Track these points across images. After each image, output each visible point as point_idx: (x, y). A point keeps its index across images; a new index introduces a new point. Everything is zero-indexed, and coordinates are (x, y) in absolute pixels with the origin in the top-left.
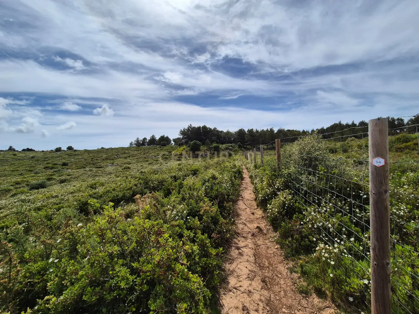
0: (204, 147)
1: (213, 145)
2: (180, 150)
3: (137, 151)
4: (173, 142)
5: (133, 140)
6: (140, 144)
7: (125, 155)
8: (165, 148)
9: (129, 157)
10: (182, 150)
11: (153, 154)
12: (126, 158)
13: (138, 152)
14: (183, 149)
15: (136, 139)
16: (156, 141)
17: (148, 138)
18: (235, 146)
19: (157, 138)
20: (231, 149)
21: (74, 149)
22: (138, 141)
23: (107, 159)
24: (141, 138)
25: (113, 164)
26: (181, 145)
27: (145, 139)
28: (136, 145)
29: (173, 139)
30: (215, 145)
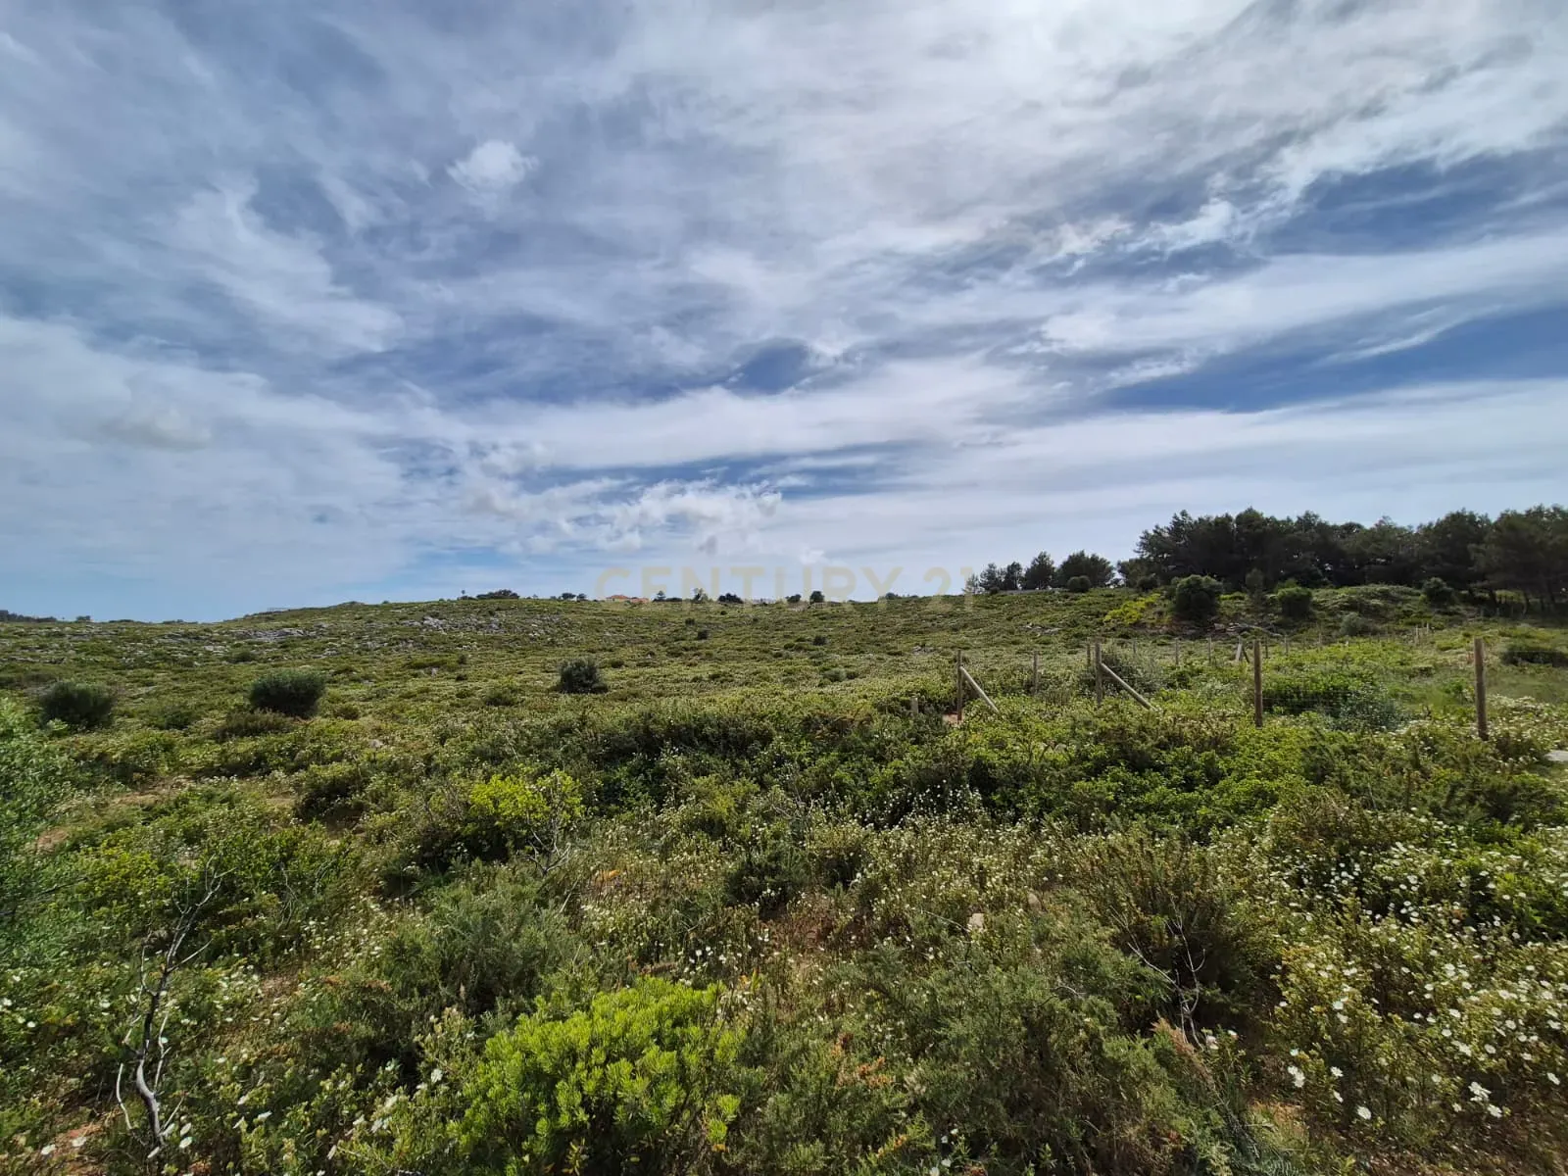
0: (1235, 598)
1: (1280, 593)
2: (1135, 607)
3: (987, 608)
4: (1117, 576)
5: (979, 570)
6: (998, 585)
7: (954, 622)
8: (1084, 598)
9: (965, 626)
10: (1142, 610)
11: (1037, 620)
12: (955, 629)
13: (991, 612)
14: (1147, 604)
15: (987, 567)
16: (1054, 575)
17: (1026, 564)
18: (1405, 593)
19: (1057, 561)
20: (1375, 606)
22: (991, 574)
23: (906, 631)
24: (1002, 565)
25: (923, 646)
26: (1146, 587)
27: (1015, 567)
28: (987, 589)
30: (1291, 589)
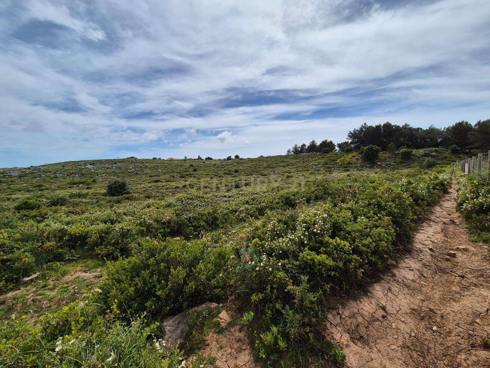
0: (384, 153)
1: (401, 151)
2: (348, 157)
3: (295, 159)
4: (337, 148)
5: (291, 147)
6: (299, 151)
7: (284, 164)
8: (328, 155)
9: (288, 165)
10: (351, 158)
11: (313, 163)
12: (284, 166)
13: (297, 160)
14: (353, 156)
15: (295, 146)
16: (317, 148)
17: (308, 144)
18: (443, 151)
19: (318, 143)
20: (434, 155)
21: (240, 158)
22: (296, 148)
23: (268, 167)
24: (299, 145)
25: (274, 172)
26: (349, 151)
27: (304, 145)
28: (294, 153)
29: (338, 144)
30: (403, 150)
